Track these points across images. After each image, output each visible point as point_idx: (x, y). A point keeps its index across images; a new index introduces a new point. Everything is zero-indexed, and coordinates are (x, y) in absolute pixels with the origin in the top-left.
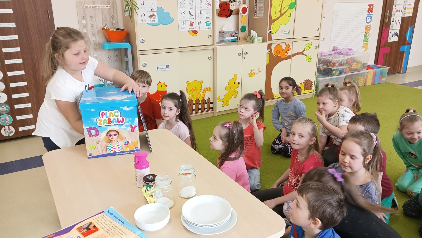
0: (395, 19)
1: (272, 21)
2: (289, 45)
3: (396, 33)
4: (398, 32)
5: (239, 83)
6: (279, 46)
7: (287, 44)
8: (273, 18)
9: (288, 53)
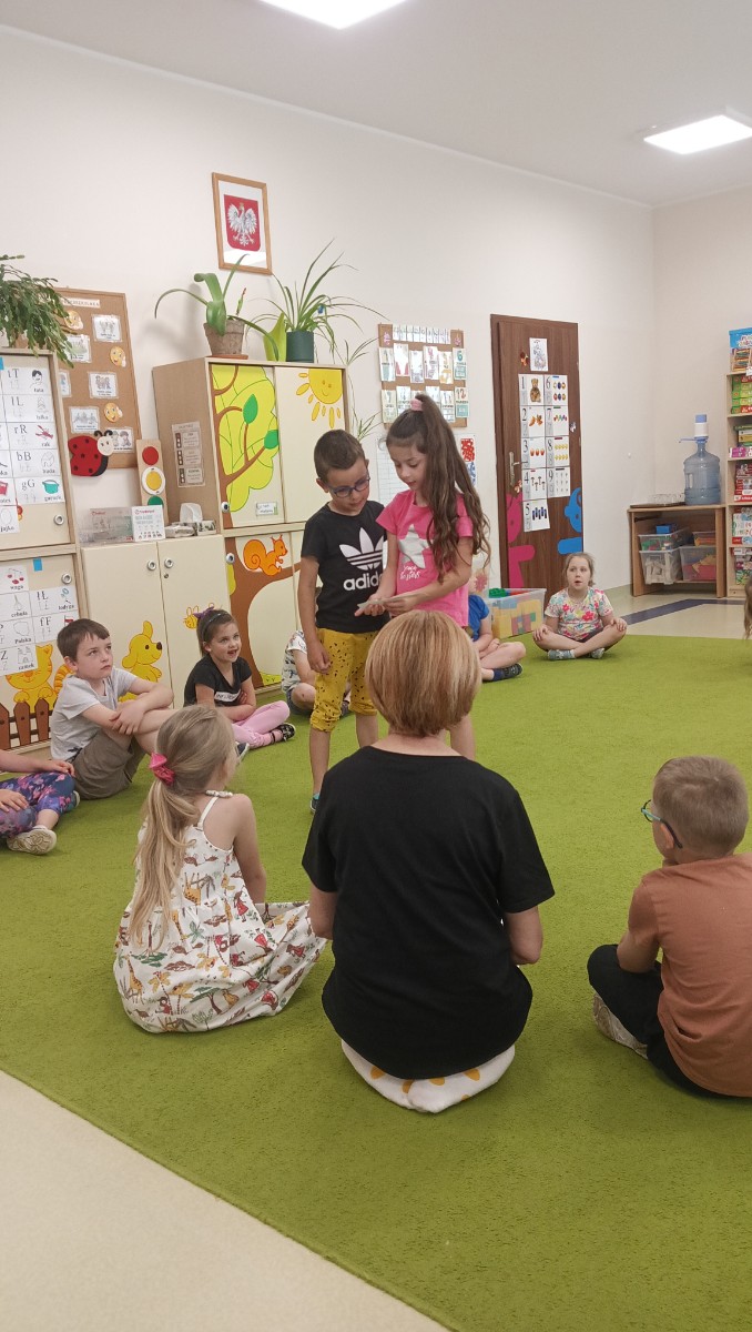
0: (531, 475)
1: (226, 480)
2: (281, 540)
3: (539, 509)
4: (546, 507)
5: (159, 646)
6: (255, 544)
7: (277, 537)
8: (228, 472)
9: (281, 562)
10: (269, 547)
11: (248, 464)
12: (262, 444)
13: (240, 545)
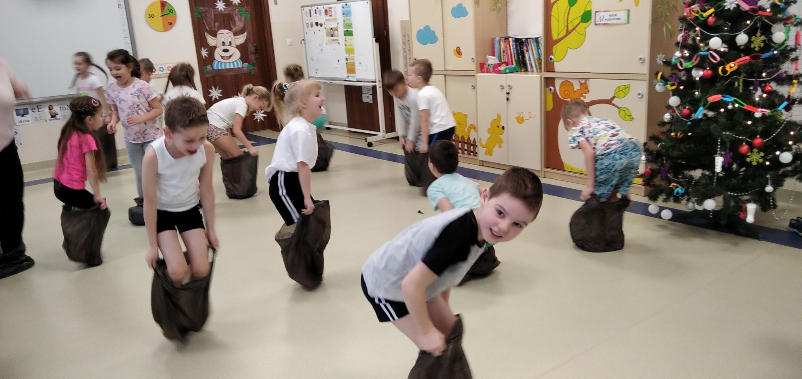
1: (554, 42)
2: (586, 83)
5: (503, 128)
6: (567, 83)
7: (583, 81)
8: (555, 37)
9: (585, 97)
10: (577, 86)
11: (568, 32)
12: (579, 19)
13: (558, 83)
